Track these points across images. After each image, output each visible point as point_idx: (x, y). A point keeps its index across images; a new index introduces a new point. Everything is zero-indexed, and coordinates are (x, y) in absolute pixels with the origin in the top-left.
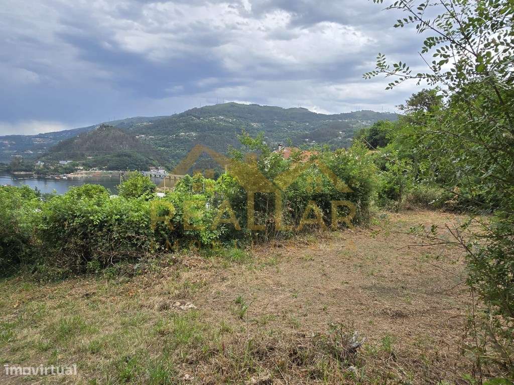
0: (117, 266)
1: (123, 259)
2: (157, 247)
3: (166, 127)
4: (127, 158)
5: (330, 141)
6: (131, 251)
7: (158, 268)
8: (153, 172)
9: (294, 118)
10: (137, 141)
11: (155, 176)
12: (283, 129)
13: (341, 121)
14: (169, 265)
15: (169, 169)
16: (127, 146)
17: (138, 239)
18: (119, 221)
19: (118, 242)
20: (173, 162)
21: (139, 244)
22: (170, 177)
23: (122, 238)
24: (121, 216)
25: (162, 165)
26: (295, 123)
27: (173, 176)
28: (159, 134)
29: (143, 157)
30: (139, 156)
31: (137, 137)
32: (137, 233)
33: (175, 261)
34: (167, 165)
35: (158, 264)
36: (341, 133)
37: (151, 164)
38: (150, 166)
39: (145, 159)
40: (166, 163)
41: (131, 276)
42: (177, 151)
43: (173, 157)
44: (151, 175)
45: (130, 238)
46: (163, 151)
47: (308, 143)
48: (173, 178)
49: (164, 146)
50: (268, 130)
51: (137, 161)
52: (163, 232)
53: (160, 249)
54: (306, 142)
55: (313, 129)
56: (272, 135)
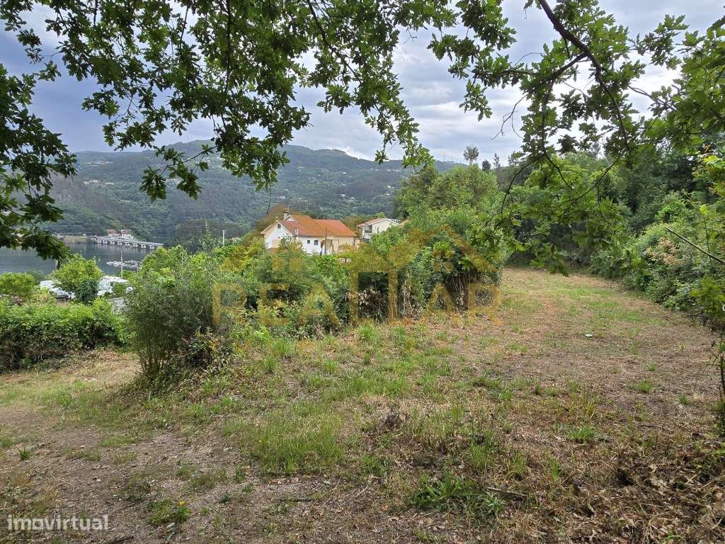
0: (46, 361)
1: (51, 356)
2: (81, 346)
3: (133, 170)
4: (69, 215)
5: (374, 198)
6: (58, 350)
7: (79, 361)
8: (112, 237)
9: (325, 164)
10: (86, 188)
11: (116, 243)
12: (309, 178)
13: (389, 170)
14: (88, 359)
15: (137, 234)
16: (70, 196)
17: (63, 340)
18: (48, 326)
19: (47, 343)
20: (145, 222)
21: (65, 344)
22: (139, 245)
23: (51, 340)
24: (50, 322)
25: (128, 226)
26: (327, 170)
27: (144, 244)
28: (122, 179)
29: (95, 214)
30: (89, 212)
31: (85, 183)
32: (63, 335)
33: (93, 356)
34: (134, 227)
35: (79, 359)
36: (389, 187)
37: (109, 225)
38: (107, 228)
39: (99, 218)
40: (133, 224)
41: (57, 368)
42: (151, 207)
43: (145, 215)
44: (109, 243)
45: (57, 340)
46: (130, 206)
47: (345, 200)
48: (145, 247)
49: (130, 198)
50: (289, 179)
51: (85, 221)
52: (85, 334)
53: (83, 348)
54: (342, 198)
55: (352, 180)
56: (294, 187)
